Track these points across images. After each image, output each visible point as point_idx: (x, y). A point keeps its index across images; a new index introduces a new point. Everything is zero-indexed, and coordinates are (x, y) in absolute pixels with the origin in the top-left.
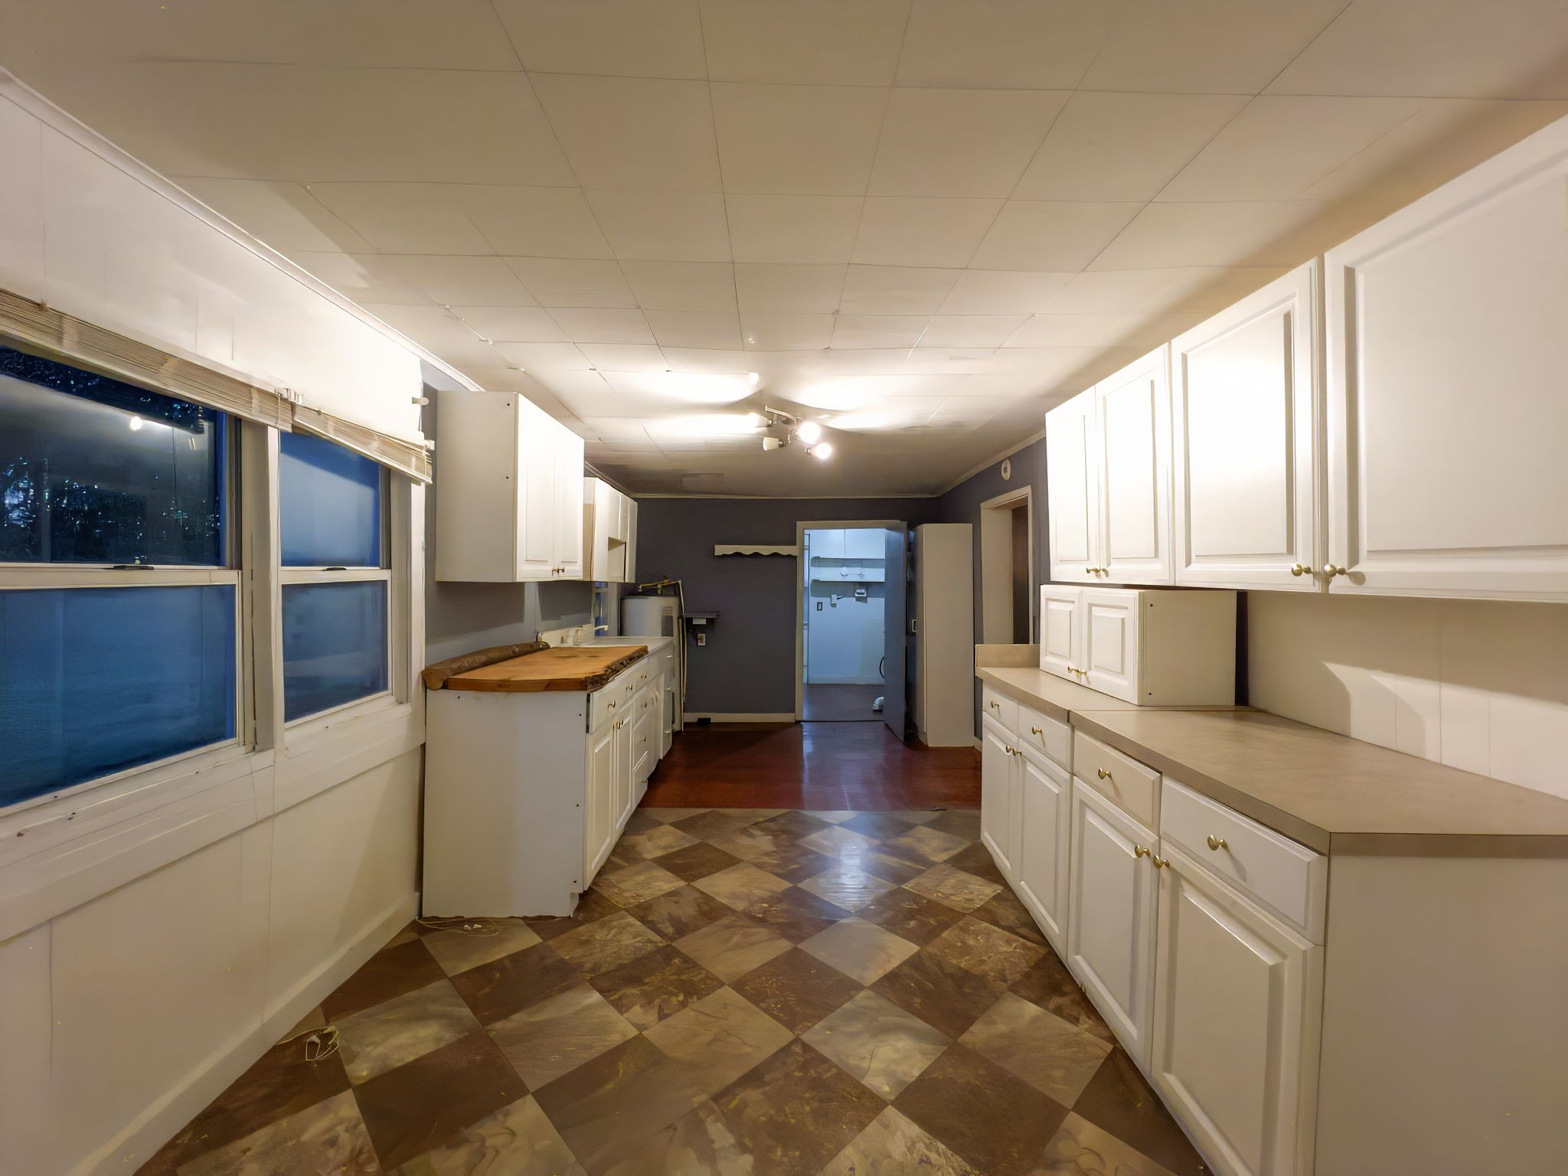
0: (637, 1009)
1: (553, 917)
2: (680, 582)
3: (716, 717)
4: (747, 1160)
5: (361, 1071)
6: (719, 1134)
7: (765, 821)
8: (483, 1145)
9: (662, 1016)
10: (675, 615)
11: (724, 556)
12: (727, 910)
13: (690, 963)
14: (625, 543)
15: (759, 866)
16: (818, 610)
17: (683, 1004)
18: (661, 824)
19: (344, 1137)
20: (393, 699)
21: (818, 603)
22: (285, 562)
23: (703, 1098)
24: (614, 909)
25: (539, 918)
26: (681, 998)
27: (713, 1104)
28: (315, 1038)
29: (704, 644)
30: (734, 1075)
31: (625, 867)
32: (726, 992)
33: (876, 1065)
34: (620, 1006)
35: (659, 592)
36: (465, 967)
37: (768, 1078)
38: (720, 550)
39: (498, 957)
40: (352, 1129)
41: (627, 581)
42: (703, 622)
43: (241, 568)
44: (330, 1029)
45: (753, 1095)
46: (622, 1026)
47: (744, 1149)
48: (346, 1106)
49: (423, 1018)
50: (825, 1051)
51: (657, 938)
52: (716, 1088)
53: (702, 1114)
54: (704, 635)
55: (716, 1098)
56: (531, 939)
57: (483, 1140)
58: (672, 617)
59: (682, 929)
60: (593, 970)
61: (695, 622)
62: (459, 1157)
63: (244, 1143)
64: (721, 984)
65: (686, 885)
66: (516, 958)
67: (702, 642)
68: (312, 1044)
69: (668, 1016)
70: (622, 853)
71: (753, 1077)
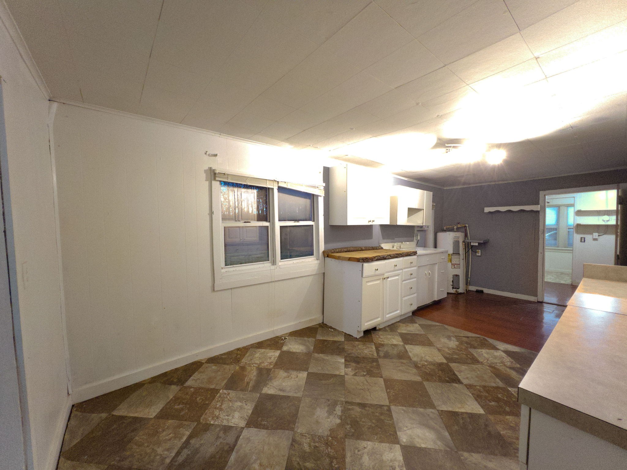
0: (350, 369)
1: (353, 336)
2: (467, 225)
3: (486, 291)
4: (338, 421)
5: (285, 348)
6: (338, 410)
7: (463, 337)
8: (290, 375)
9: (355, 375)
10: (461, 241)
11: (490, 213)
12: (409, 358)
13: (378, 367)
14: (423, 210)
15: (439, 350)
16: (581, 241)
17: (364, 376)
18: (416, 323)
19: (273, 359)
20: (315, 258)
21: (581, 238)
22: (279, 220)
23: (343, 399)
24: (372, 341)
25: (349, 335)
26: (365, 374)
27: (344, 403)
28: (283, 338)
29: (480, 255)
30: (358, 401)
31: (387, 331)
32: (381, 381)
33: (409, 432)
34: (346, 366)
35: (455, 230)
36: (322, 338)
37: (367, 408)
38: (487, 210)
39: (329, 339)
40: (275, 358)
41: (424, 225)
42: (477, 244)
43: (270, 222)
44: (286, 338)
45: (358, 409)
46: (342, 371)
47: (340, 417)
48: (277, 353)
49: (304, 345)
50: (394, 415)
51: (375, 355)
52: (349, 400)
53: (339, 403)
54: (480, 251)
55: (346, 402)
56: (342, 339)
57: (291, 374)
58: (459, 242)
59: (387, 356)
60: (349, 354)
61: (472, 244)
62: (285, 374)
63: (260, 350)
64: (382, 377)
65: (403, 345)
66: (335, 342)
67: (478, 253)
68: (282, 339)
69: (356, 376)
70: (392, 327)
71: (363, 406)
